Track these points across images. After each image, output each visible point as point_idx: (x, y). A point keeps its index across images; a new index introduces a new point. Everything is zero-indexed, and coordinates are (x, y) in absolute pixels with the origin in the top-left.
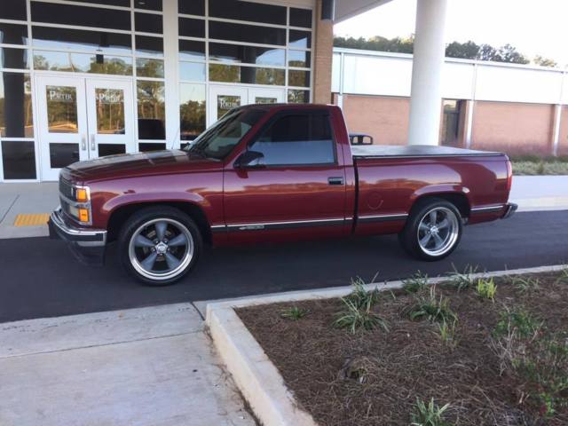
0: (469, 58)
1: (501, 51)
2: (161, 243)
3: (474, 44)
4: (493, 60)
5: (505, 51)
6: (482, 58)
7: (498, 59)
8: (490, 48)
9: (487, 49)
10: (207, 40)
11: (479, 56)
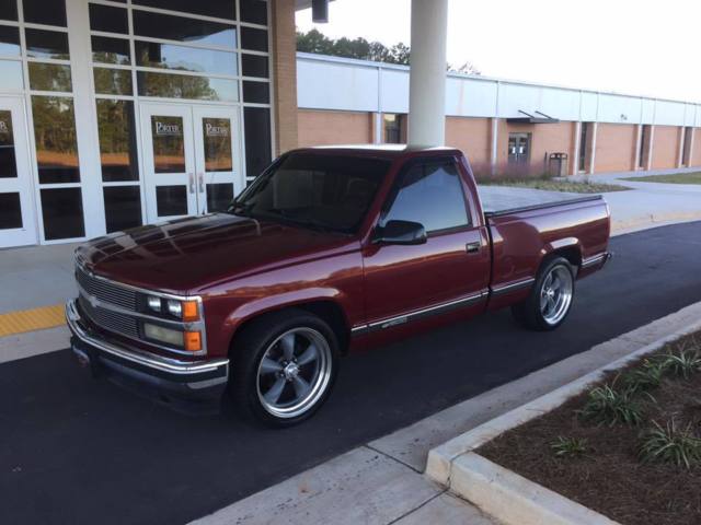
0: (360, 58)
1: (394, 51)
2: (292, 363)
3: (365, 41)
4: (385, 61)
5: (399, 52)
6: (373, 58)
7: (392, 60)
8: (382, 47)
9: (379, 48)
10: (131, 37)
11: (371, 56)
